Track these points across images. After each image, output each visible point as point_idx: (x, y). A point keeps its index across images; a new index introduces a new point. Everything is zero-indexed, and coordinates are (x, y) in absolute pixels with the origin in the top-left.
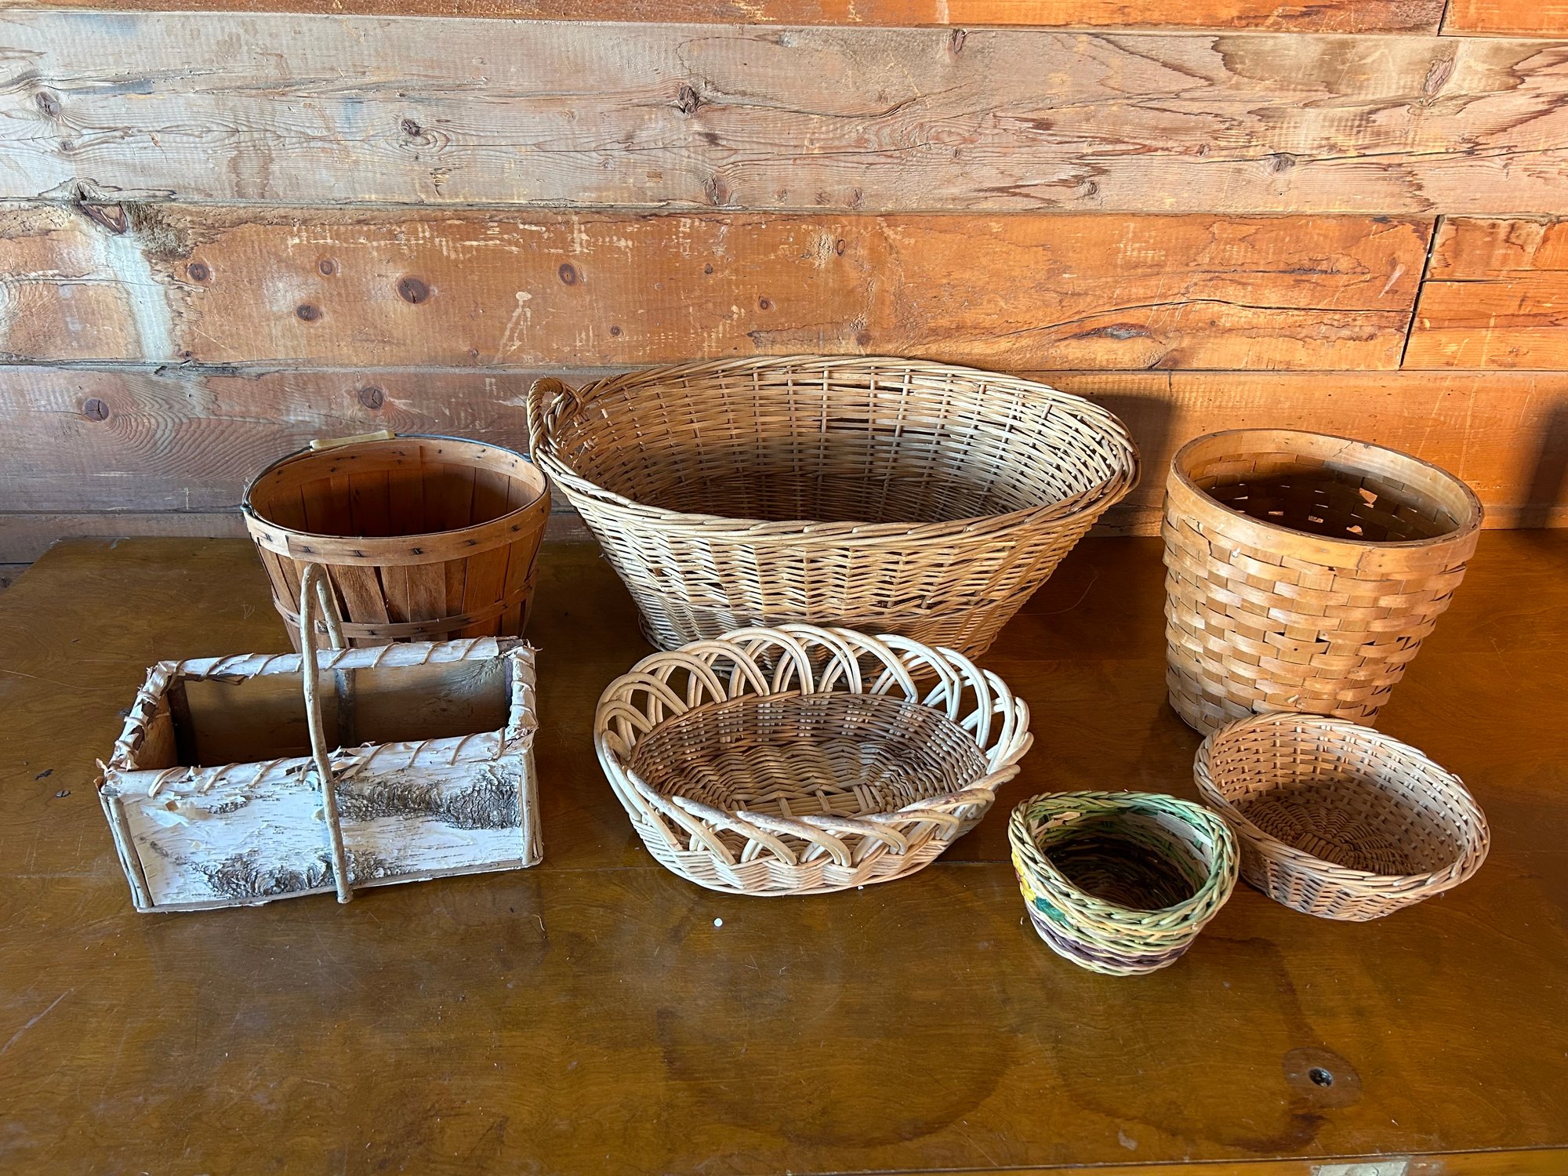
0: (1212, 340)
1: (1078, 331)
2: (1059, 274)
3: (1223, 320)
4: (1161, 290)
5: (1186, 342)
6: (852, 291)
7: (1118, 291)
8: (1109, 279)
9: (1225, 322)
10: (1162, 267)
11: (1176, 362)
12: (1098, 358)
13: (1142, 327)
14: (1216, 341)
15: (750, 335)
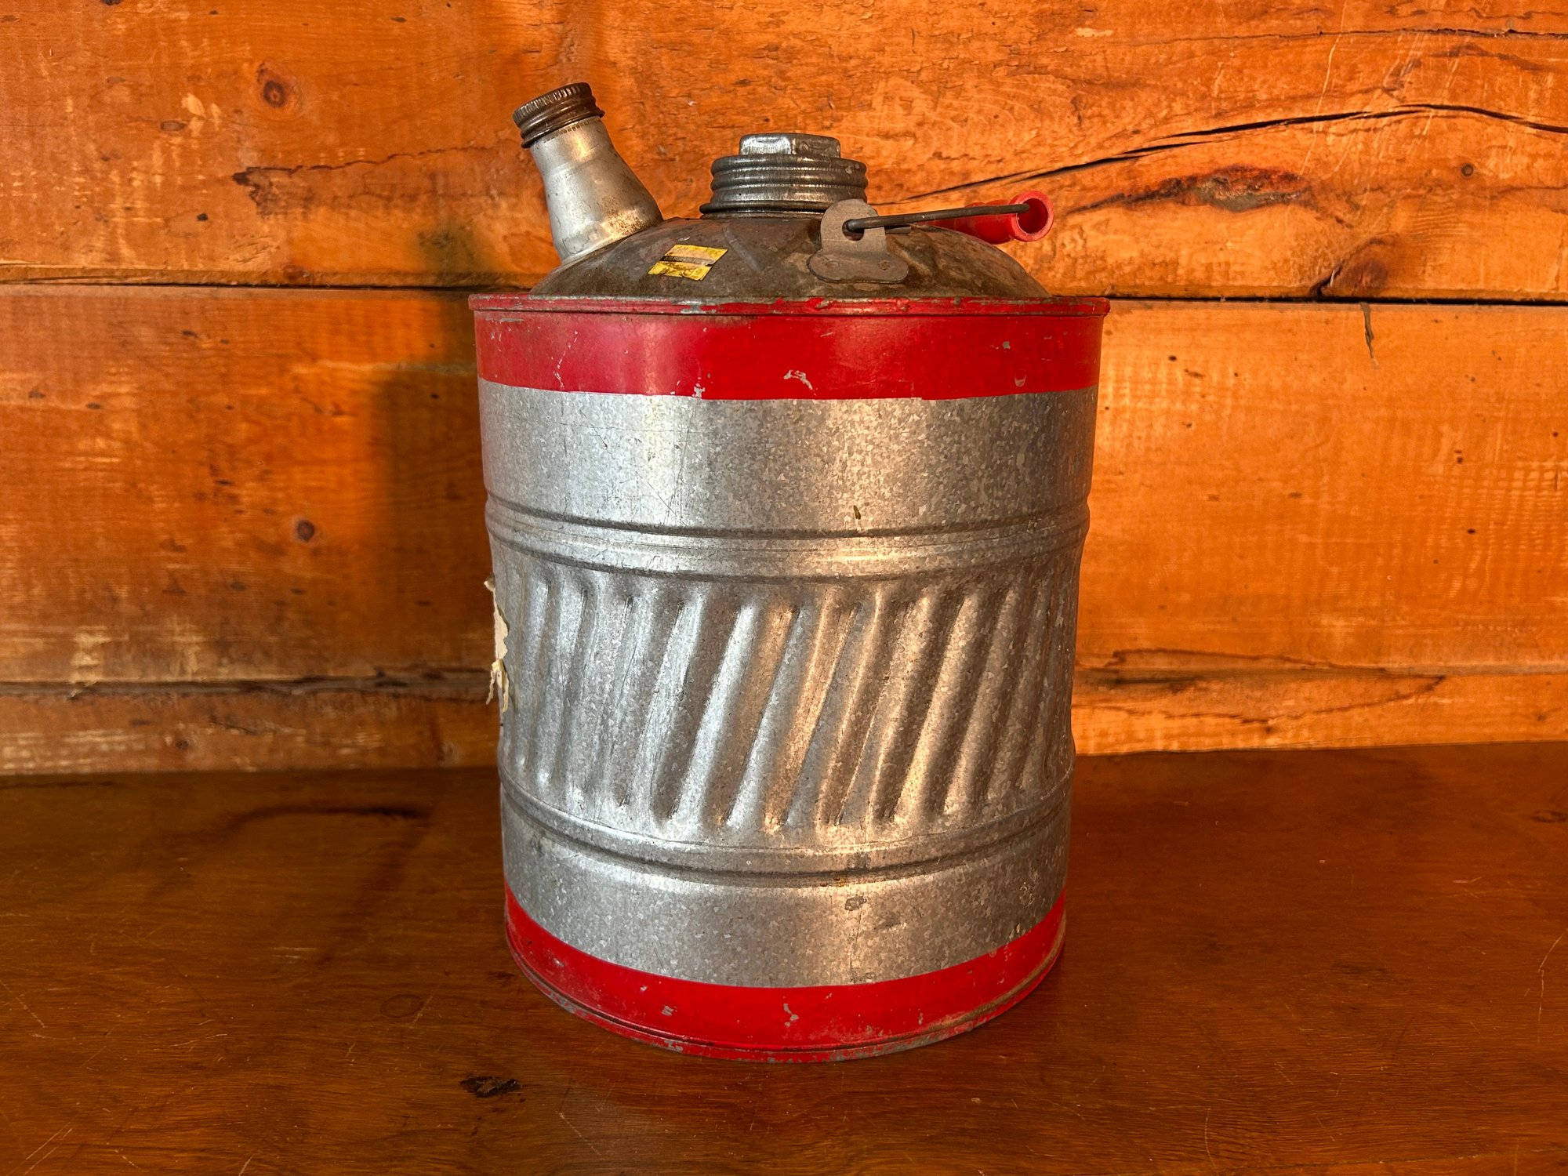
0: (1467, 216)
1: (1124, 184)
2: (1065, 28)
3: (1491, 163)
4: (1329, 78)
5: (1402, 221)
6: (516, 60)
7: (1219, 81)
8: (1197, 46)
9: (1500, 167)
10: (1330, 14)
11: (1381, 273)
12: (1183, 261)
13: (1289, 178)
14: (1477, 218)
15: (241, 178)
